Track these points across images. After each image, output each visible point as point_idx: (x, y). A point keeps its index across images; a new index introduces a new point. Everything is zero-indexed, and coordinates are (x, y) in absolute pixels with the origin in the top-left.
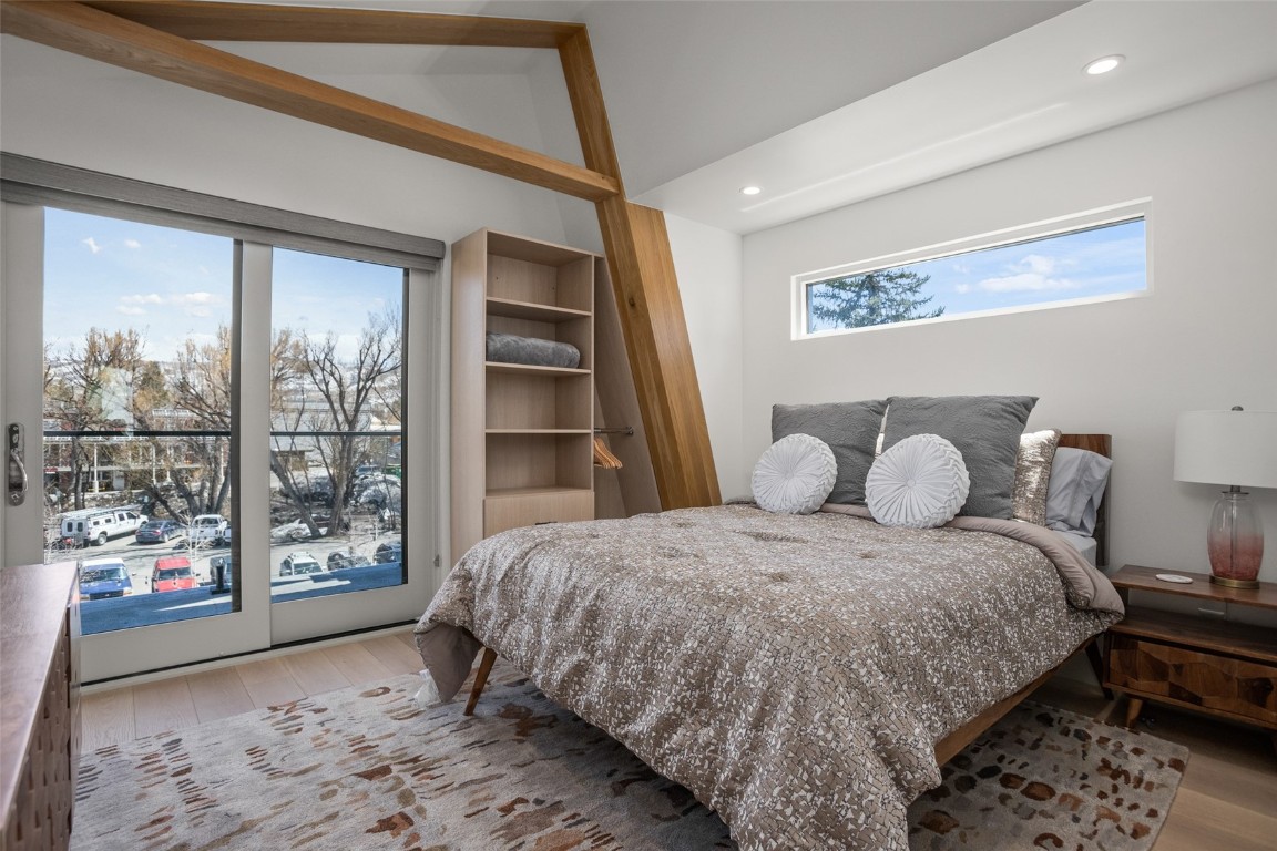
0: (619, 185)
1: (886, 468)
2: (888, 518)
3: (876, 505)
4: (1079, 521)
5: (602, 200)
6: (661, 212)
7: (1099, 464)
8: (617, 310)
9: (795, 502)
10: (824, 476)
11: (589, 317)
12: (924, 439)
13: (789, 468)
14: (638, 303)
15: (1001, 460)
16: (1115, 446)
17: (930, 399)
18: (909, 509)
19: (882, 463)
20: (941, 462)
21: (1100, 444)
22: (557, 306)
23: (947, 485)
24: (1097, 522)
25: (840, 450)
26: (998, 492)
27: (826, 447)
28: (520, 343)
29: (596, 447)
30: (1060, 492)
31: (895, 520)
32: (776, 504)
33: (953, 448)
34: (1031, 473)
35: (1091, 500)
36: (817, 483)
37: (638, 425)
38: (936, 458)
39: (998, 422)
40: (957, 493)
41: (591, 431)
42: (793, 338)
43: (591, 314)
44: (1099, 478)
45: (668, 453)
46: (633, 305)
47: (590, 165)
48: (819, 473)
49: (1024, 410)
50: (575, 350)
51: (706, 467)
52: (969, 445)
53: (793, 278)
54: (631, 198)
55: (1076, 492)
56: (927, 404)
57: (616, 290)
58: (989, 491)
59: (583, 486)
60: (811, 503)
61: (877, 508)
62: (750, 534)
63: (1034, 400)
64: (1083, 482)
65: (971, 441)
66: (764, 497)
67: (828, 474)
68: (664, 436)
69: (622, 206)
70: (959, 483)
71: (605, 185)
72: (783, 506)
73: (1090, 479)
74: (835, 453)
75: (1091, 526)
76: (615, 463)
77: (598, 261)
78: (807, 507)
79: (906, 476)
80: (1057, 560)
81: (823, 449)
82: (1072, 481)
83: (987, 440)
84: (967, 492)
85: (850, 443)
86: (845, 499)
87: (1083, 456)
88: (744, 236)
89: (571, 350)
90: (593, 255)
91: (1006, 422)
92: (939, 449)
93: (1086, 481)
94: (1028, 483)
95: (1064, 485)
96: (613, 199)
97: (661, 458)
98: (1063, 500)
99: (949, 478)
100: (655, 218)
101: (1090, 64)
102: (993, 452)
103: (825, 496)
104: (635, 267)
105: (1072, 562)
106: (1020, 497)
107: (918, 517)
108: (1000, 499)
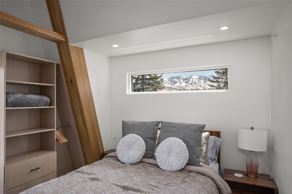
0: (66, 38)
1: (163, 149)
2: (164, 167)
3: (160, 162)
4: (214, 158)
5: (59, 43)
6: (82, 49)
7: (218, 141)
8: (65, 83)
9: (132, 160)
10: (142, 150)
11: (54, 86)
12: (174, 139)
13: (129, 147)
14: (73, 81)
15: (197, 146)
16: (222, 135)
17: (174, 123)
18: (171, 165)
19: (161, 147)
20: (180, 149)
21: (218, 134)
22: (40, 83)
23: (183, 157)
24: (218, 157)
25: (146, 139)
26: (197, 157)
27: (142, 139)
28: (23, 97)
29: (57, 134)
30: (209, 150)
31: (166, 168)
32: (126, 160)
33: (183, 143)
34: (203, 147)
35: (216, 151)
36: (140, 153)
37: (73, 124)
38: (179, 147)
39: (196, 134)
40: (186, 159)
41: (55, 129)
42: (127, 93)
43: (55, 85)
44: (219, 145)
45: (85, 135)
46: (71, 82)
47: (55, 30)
48: (140, 149)
49: (202, 129)
50: (48, 99)
51: (98, 137)
52: (188, 141)
53: (127, 74)
54: (71, 44)
55: (213, 149)
56: (174, 125)
57: (65, 76)
58: (194, 157)
59: (52, 150)
60: (138, 160)
61: (160, 164)
62: (121, 187)
63: (205, 126)
64: (214, 146)
65: (188, 140)
66: (121, 157)
67: (143, 150)
68: (84, 130)
69: (67, 46)
70: (186, 156)
71: (61, 38)
72: (128, 161)
73: (216, 145)
74: (145, 141)
75: (216, 159)
76: (65, 140)
77: (58, 65)
78: (136, 161)
79: (169, 152)
80: (216, 182)
81: (141, 140)
82: (212, 146)
83: (193, 140)
84: (188, 158)
85: (150, 137)
86: (148, 156)
87: (215, 139)
88: (111, 58)
89: (46, 99)
90: (56, 63)
91: (198, 134)
92: (179, 144)
93: (215, 146)
94: (203, 150)
95: (210, 148)
96: (64, 43)
97: (82, 136)
98: (210, 152)
99: (183, 154)
100: (80, 51)
101: (220, 27)
102: (195, 144)
103: (142, 157)
104: (72, 69)
105: (220, 182)
106: (201, 155)
107: (174, 168)
108: (197, 159)
